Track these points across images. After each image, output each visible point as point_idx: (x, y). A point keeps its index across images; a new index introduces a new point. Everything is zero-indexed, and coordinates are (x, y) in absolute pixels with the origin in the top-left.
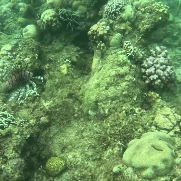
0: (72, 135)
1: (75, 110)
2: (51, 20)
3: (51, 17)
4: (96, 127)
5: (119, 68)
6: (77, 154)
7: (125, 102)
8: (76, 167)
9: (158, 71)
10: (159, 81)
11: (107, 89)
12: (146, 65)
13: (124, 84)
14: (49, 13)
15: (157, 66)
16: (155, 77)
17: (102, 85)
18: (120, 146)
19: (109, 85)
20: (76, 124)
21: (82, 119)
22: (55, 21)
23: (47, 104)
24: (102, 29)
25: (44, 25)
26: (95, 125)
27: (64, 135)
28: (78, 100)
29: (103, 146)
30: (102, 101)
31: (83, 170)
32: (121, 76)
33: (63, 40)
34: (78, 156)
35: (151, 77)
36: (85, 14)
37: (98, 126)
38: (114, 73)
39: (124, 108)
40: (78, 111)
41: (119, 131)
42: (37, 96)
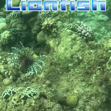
0: (65, 84)
1: (58, 70)
2: (10, 36)
3: (9, 34)
4: (77, 70)
5: (71, 36)
6: (78, 88)
7: (84, 50)
8: (82, 95)
9: (88, 30)
10: (90, 35)
11: (72, 48)
12: (80, 31)
13: (78, 42)
14: (7, 33)
15: (85, 28)
16: (88, 33)
17: (68, 48)
18: (100, 69)
19: (72, 46)
20: (63, 78)
21: (65, 73)
22: (12, 36)
23: (42, 75)
24: (51, 21)
25: (7, 41)
26: (76, 70)
27: (61, 86)
28: (57, 64)
29: (88, 77)
30: (75, 54)
31: (88, 93)
32: (74, 39)
33: (18, 46)
34: (79, 89)
35: (86, 35)
36: (22, 28)
37: (78, 69)
38: (70, 40)
39: (86, 52)
40: (60, 70)
41: (94, 63)
42: (34, 74)
